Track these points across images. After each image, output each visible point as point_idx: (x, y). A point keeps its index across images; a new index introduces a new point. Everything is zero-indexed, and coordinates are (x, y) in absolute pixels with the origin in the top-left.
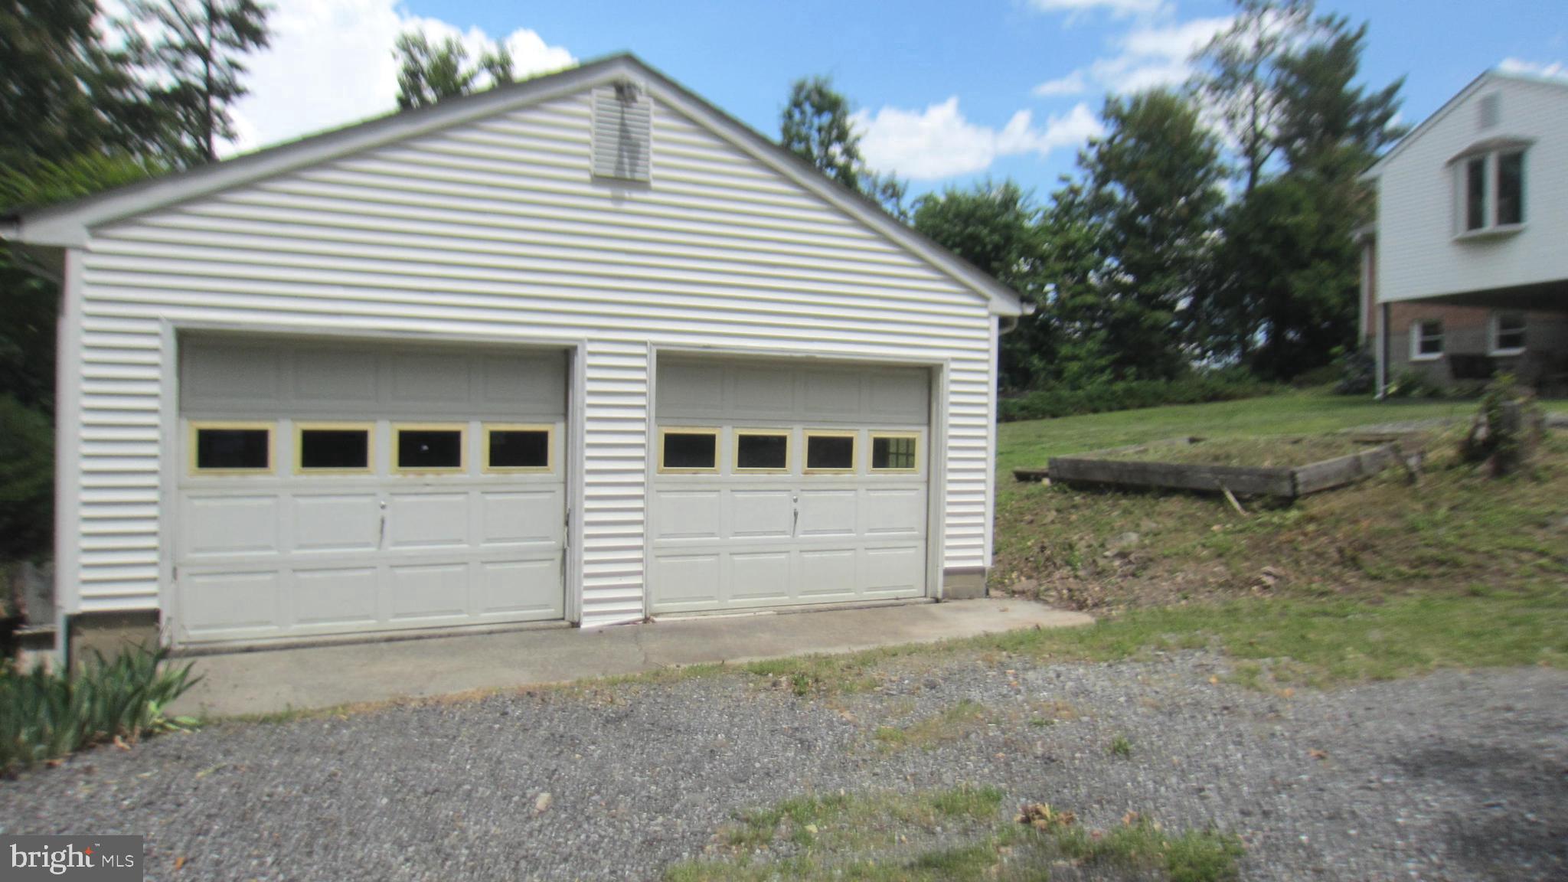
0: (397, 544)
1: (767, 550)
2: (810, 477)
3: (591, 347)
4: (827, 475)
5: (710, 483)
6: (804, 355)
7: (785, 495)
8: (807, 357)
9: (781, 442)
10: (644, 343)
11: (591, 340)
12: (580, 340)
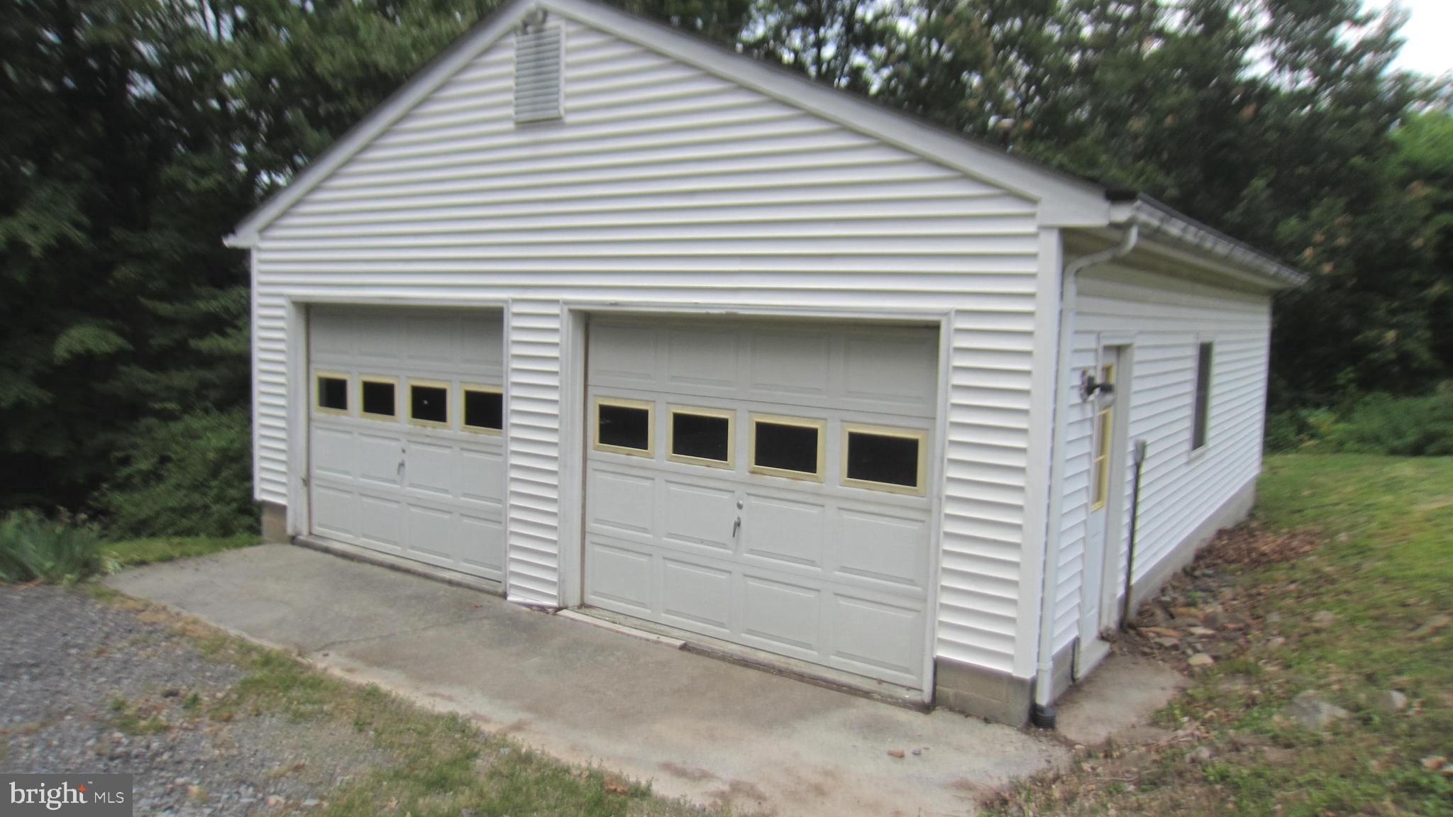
0: (412, 485)
1: (715, 566)
2: (758, 479)
3: (517, 309)
4: (780, 478)
5: (643, 468)
6: (723, 311)
7: (726, 496)
8: (728, 314)
9: (721, 425)
10: (556, 302)
11: (516, 301)
12: (506, 301)
